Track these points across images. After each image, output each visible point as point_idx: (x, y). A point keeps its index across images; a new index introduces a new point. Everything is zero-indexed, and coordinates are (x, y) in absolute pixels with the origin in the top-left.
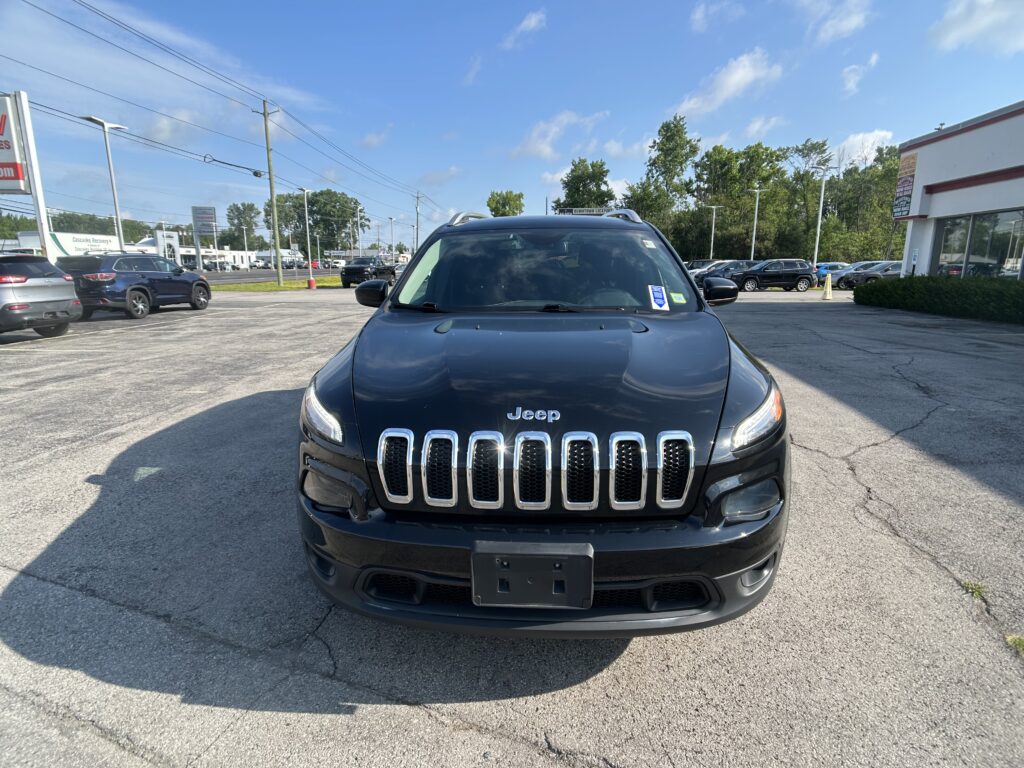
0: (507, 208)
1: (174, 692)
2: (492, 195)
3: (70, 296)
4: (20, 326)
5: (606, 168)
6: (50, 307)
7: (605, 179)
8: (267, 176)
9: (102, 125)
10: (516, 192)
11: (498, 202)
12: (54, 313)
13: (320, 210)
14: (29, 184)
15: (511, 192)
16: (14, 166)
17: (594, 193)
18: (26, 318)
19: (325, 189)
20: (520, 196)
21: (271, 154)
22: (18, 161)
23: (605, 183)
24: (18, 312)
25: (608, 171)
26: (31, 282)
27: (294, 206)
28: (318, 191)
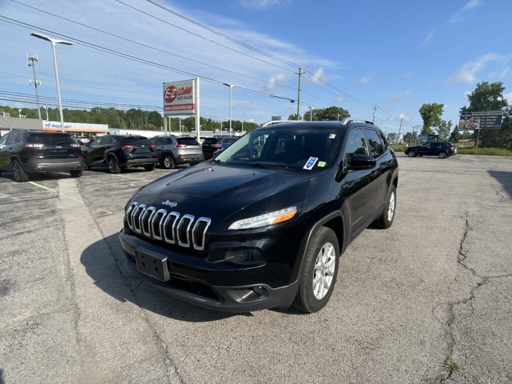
0: (432, 113)
1: (95, 280)
2: (424, 106)
3: (200, 152)
4: (183, 163)
5: (503, 86)
6: (193, 157)
7: (501, 94)
8: (297, 102)
9: (229, 86)
10: (439, 103)
11: (426, 110)
12: (193, 159)
13: (329, 116)
14: (196, 111)
15: (436, 104)
16: (192, 104)
17: (491, 102)
18: (184, 160)
19: (332, 106)
20: (442, 106)
21: (300, 92)
22: (194, 103)
23: (501, 96)
24: (182, 157)
25: (504, 88)
26: (188, 147)
27: (317, 115)
28: (329, 107)
